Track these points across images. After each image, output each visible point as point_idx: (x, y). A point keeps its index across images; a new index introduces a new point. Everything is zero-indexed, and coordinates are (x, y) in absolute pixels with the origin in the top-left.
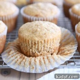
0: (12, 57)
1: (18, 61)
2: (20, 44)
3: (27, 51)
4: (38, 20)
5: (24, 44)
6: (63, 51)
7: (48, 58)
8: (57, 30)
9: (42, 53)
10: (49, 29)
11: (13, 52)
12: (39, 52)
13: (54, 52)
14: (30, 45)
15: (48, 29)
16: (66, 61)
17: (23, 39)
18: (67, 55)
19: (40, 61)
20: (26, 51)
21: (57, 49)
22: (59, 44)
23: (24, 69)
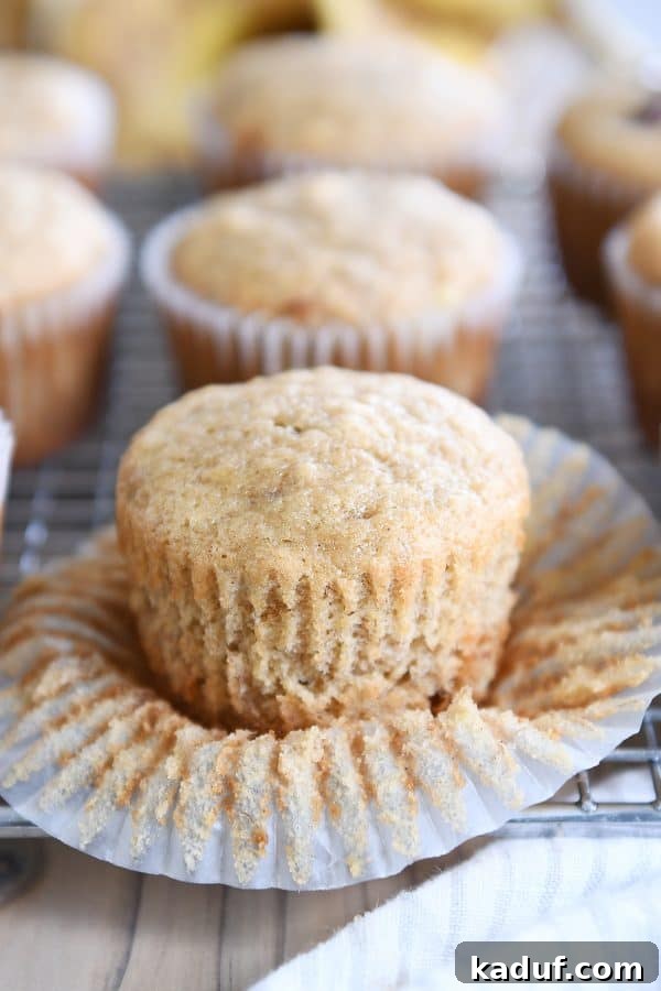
0: (60, 722)
1: (109, 764)
2: (136, 601)
3: (203, 670)
4: (311, 362)
5: (174, 606)
6: (545, 667)
7: (397, 739)
8: (486, 463)
9: (344, 690)
10: (409, 455)
11: (64, 680)
12: (316, 683)
13: (458, 683)
14: (232, 621)
15: (397, 458)
16: (578, 776)
17: (164, 558)
18: (584, 704)
19: (325, 777)
20: (188, 667)
21: (487, 647)
22: (509, 599)
23: (169, 850)
